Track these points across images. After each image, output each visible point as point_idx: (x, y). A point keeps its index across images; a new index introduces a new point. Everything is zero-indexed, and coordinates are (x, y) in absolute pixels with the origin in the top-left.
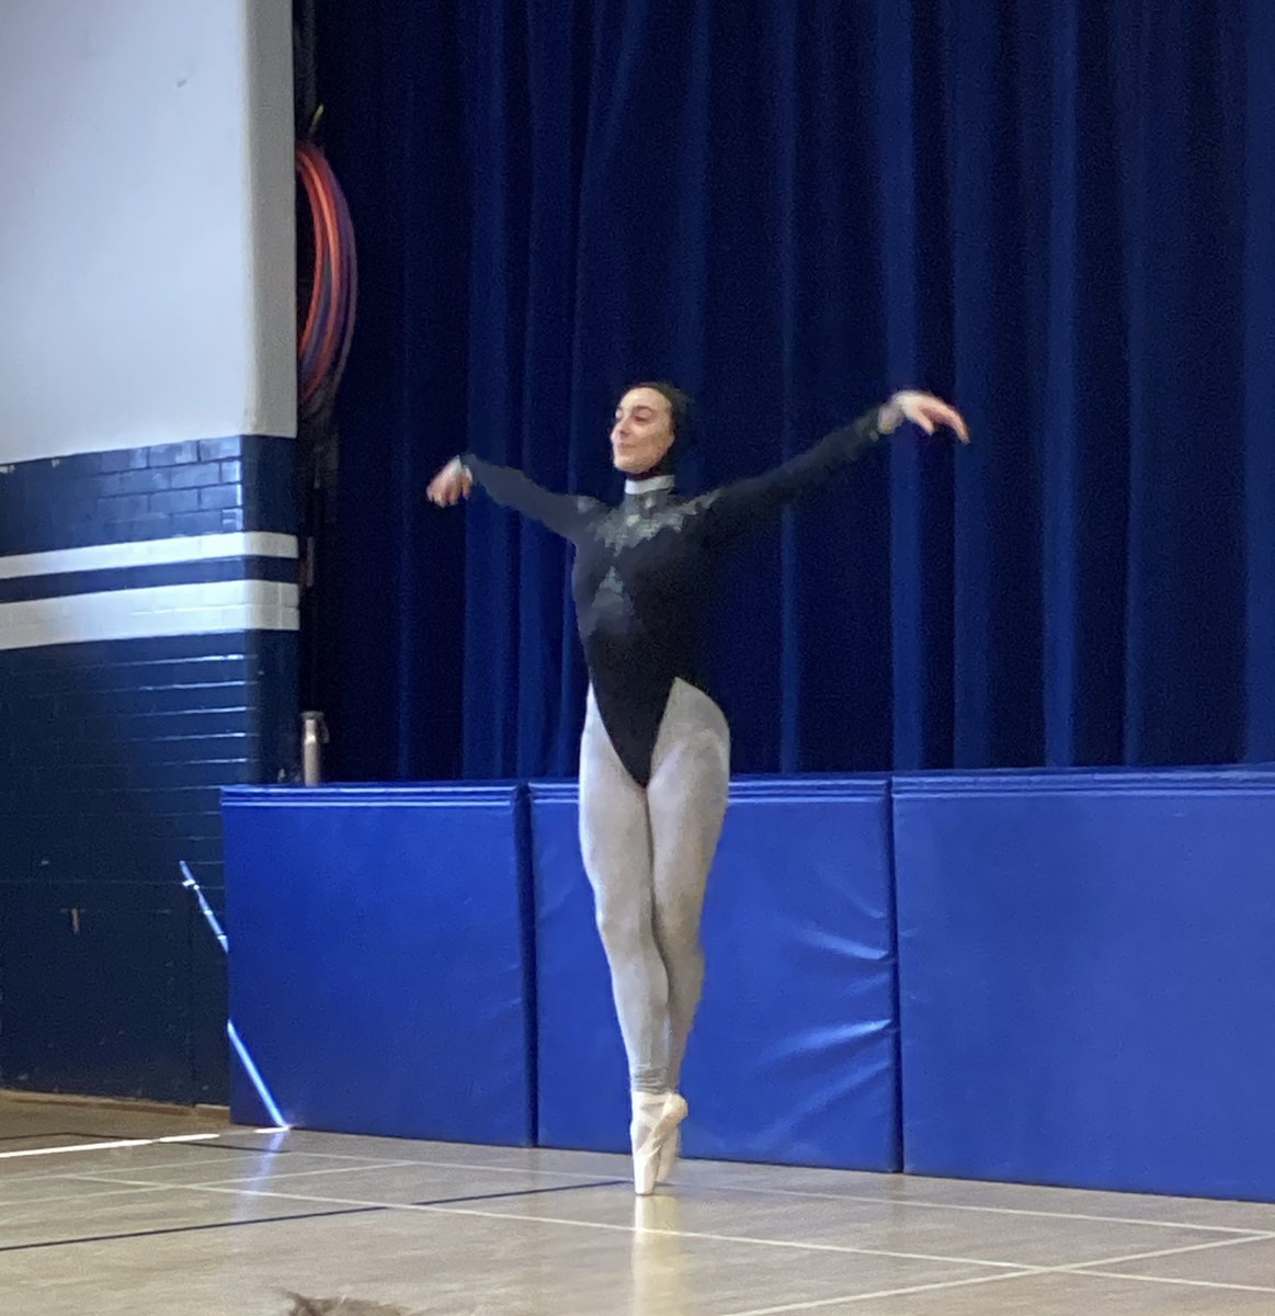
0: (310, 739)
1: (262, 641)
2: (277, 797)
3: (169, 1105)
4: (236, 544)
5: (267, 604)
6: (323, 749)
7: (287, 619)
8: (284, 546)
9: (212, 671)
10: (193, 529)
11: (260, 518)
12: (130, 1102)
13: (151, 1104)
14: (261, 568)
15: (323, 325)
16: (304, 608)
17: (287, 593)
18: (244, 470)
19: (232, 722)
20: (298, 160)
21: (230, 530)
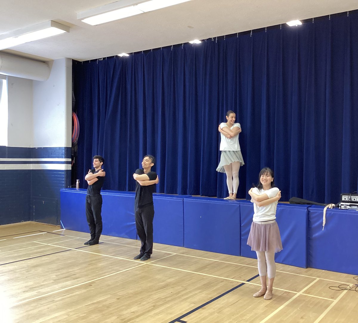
0: (77, 183)
1: (67, 171)
2: (73, 191)
3: (54, 225)
4: (64, 160)
5: (67, 167)
6: (79, 184)
7: (70, 168)
8: (70, 160)
9: (61, 174)
10: (58, 157)
11: (67, 157)
12: (50, 224)
13: (52, 225)
14: (67, 163)
15: (75, 135)
16: (72, 167)
17: (70, 165)
18: (65, 151)
19: (63, 181)
20: (72, 114)
21: (63, 158)
